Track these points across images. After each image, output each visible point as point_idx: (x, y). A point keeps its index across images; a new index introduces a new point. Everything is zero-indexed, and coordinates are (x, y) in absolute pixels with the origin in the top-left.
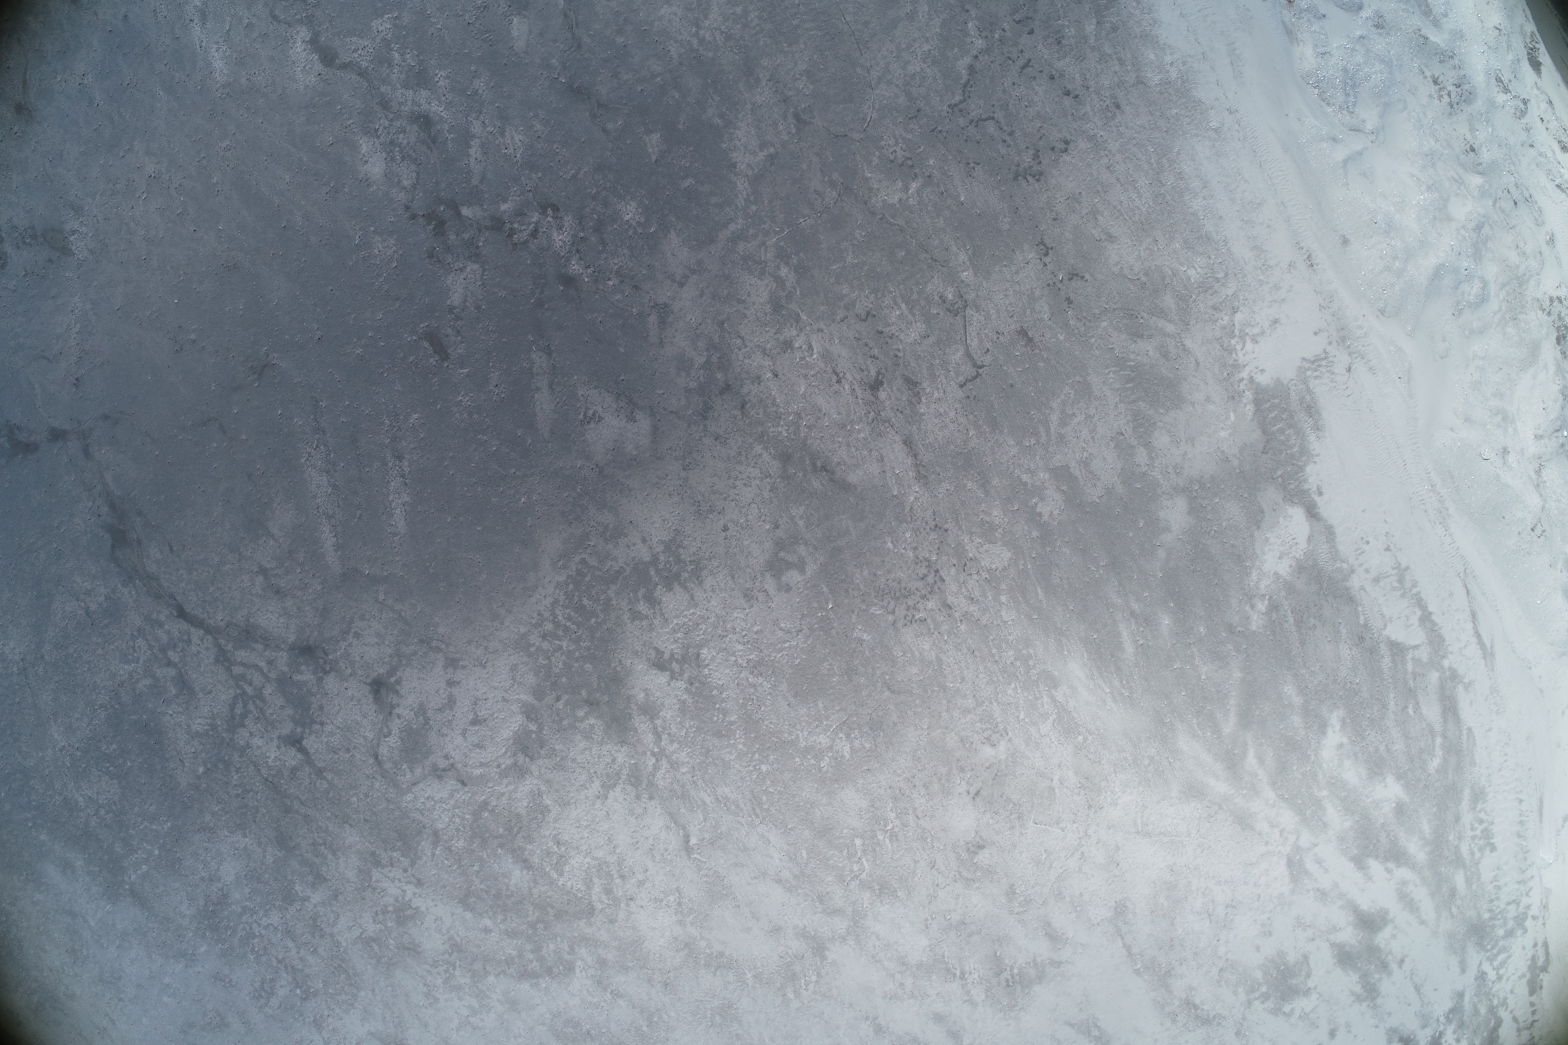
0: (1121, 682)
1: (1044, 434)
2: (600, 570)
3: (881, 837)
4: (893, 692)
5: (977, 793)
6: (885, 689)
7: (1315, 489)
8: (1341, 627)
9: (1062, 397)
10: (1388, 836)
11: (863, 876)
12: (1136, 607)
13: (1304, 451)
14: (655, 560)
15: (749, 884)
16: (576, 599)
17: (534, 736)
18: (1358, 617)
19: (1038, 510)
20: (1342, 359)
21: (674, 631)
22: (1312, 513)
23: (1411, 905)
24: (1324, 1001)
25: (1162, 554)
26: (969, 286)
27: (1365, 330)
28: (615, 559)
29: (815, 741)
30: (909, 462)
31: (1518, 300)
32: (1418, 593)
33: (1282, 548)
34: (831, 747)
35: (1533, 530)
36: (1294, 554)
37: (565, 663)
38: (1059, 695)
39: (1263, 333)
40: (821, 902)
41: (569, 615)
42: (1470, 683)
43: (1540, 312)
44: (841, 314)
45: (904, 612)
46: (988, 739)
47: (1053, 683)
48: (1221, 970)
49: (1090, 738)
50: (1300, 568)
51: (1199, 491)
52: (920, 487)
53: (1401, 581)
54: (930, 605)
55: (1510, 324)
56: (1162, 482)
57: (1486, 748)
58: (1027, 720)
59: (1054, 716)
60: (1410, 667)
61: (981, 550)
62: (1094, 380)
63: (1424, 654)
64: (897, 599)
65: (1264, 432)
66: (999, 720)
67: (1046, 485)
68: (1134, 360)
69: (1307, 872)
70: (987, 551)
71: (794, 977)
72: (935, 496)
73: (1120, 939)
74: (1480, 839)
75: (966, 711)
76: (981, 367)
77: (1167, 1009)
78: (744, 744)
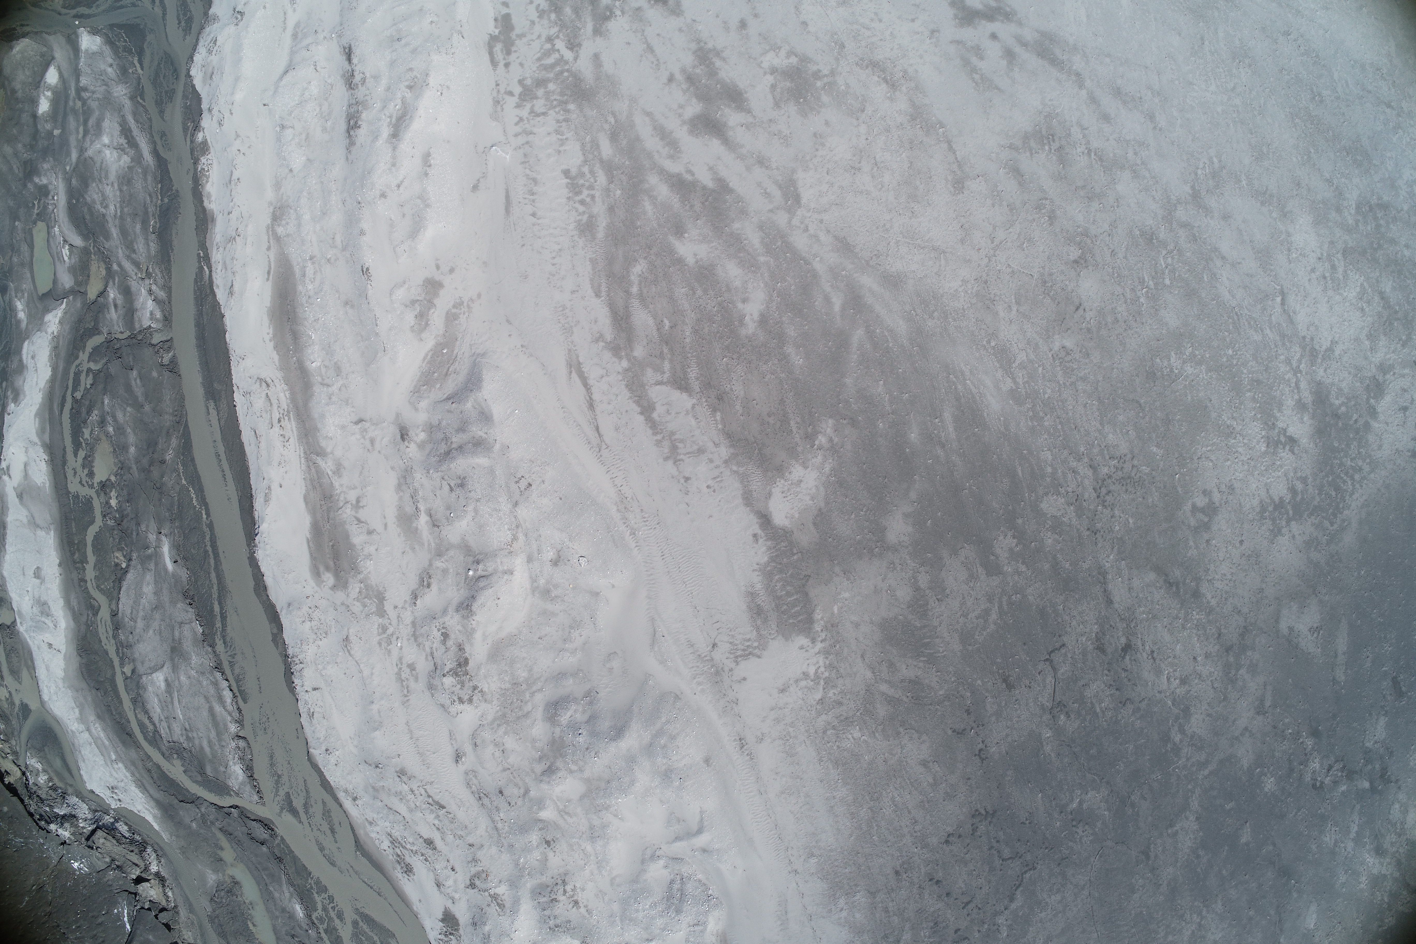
0: (956, 388)
1: (1004, 603)
2: (1323, 517)
3: (1151, 283)
4: (1137, 402)
5: (1077, 309)
6: (1143, 405)
7: (761, 541)
8: (741, 412)
9: (985, 633)
10: (692, 206)
11: (1164, 252)
12: (940, 452)
13: (768, 575)
14: (1289, 521)
15: (1243, 259)
16: (1339, 496)
17: (1372, 395)
18: (722, 419)
19: (1015, 541)
20: (720, 655)
21: (1281, 466)
22: (765, 519)
23: (663, 133)
24: (755, 59)
25: (913, 495)
26: (1047, 726)
27: (695, 681)
28: (1313, 524)
29: (1195, 369)
30: (1110, 586)
31: (509, 701)
32: (655, 434)
33: (798, 489)
34: (1184, 362)
35: (530, 485)
36: (786, 484)
37: (1350, 448)
38: (1009, 383)
39: (797, 681)
40: (1194, 236)
41: (1344, 484)
42: (597, 341)
43: (485, 689)
44: (1143, 705)
45: (1125, 466)
46: (1068, 354)
47: (1013, 394)
48: (863, 111)
49: (985, 343)
50: (780, 470)
51: (874, 547)
52: (1105, 566)
53: (674, 448)
54: (1105, 470)
55: (521, 679)
56: (907, 557)
57: (577, 275)
58: (1037, 365)
59: (1014, 366)
60: (667, 366)
61: (1063, 511)
62: (956, 646)
63: (650, 375)
64: (1129, 477)
65: (807, 594)
66: (1059, 368)
67: (1007, 561)
68: (920, 661)
69: (780, 187)
70: (1059, 510)
71: (1214, 175)
72: (1094, 558)
73: (959, 159)
74: (583, 185)
75: (1084, 379)
76: (1047, 660)
77: (913, 85)
78: (1242, 373)
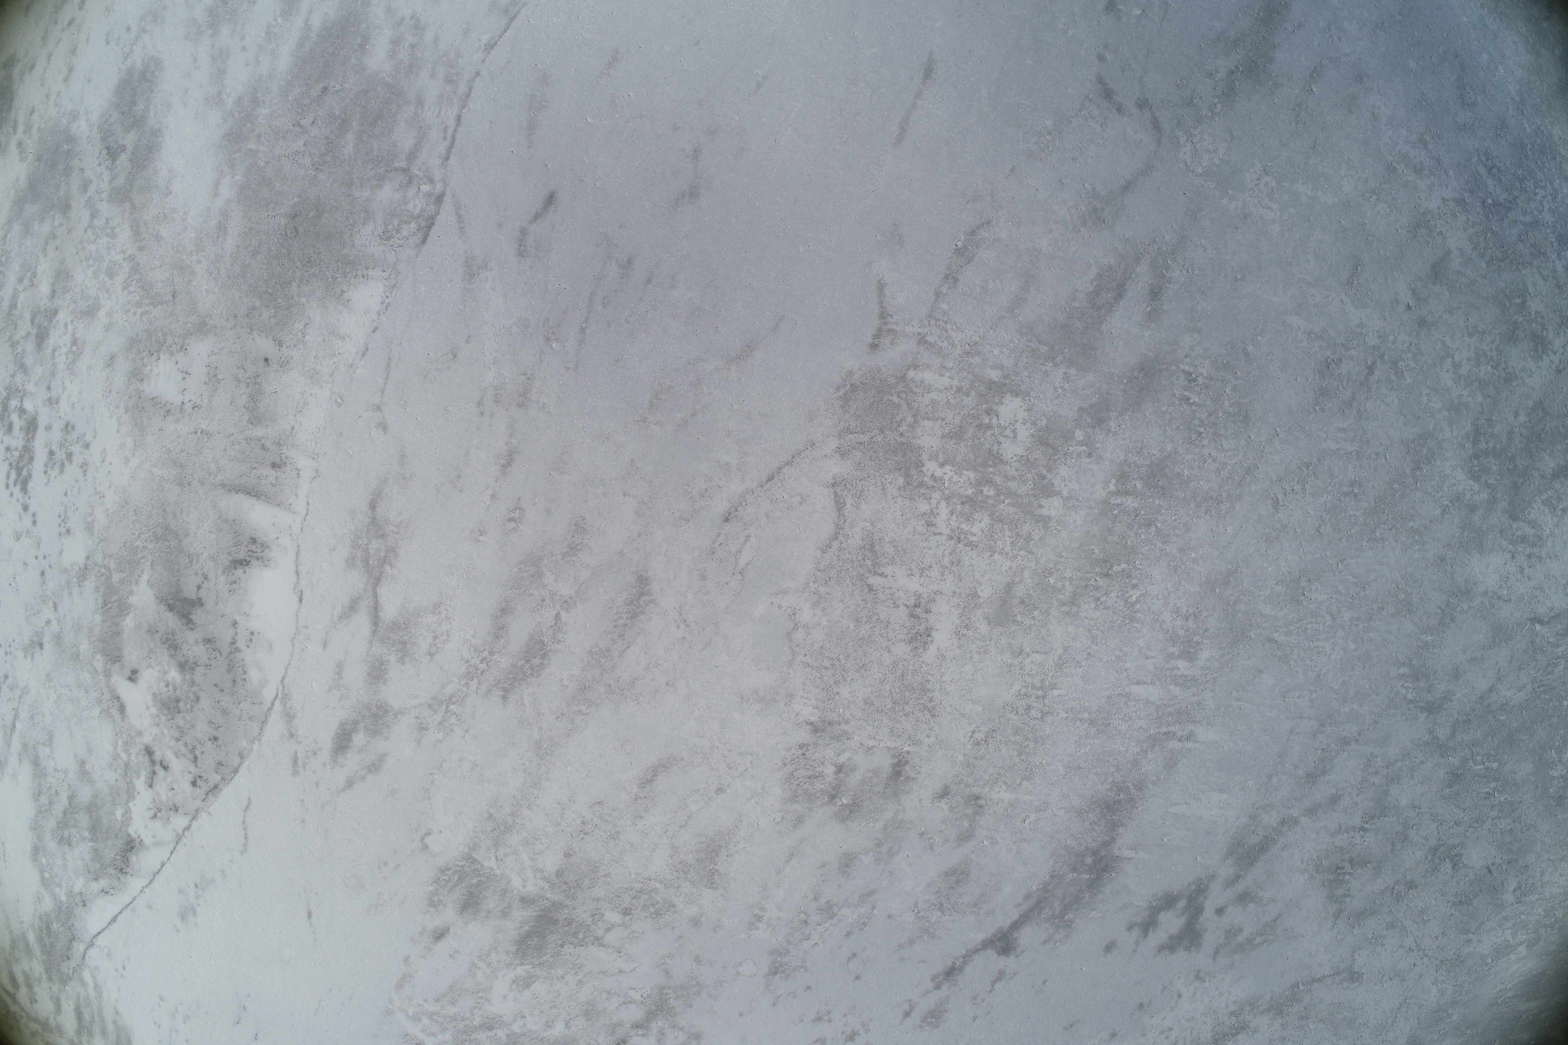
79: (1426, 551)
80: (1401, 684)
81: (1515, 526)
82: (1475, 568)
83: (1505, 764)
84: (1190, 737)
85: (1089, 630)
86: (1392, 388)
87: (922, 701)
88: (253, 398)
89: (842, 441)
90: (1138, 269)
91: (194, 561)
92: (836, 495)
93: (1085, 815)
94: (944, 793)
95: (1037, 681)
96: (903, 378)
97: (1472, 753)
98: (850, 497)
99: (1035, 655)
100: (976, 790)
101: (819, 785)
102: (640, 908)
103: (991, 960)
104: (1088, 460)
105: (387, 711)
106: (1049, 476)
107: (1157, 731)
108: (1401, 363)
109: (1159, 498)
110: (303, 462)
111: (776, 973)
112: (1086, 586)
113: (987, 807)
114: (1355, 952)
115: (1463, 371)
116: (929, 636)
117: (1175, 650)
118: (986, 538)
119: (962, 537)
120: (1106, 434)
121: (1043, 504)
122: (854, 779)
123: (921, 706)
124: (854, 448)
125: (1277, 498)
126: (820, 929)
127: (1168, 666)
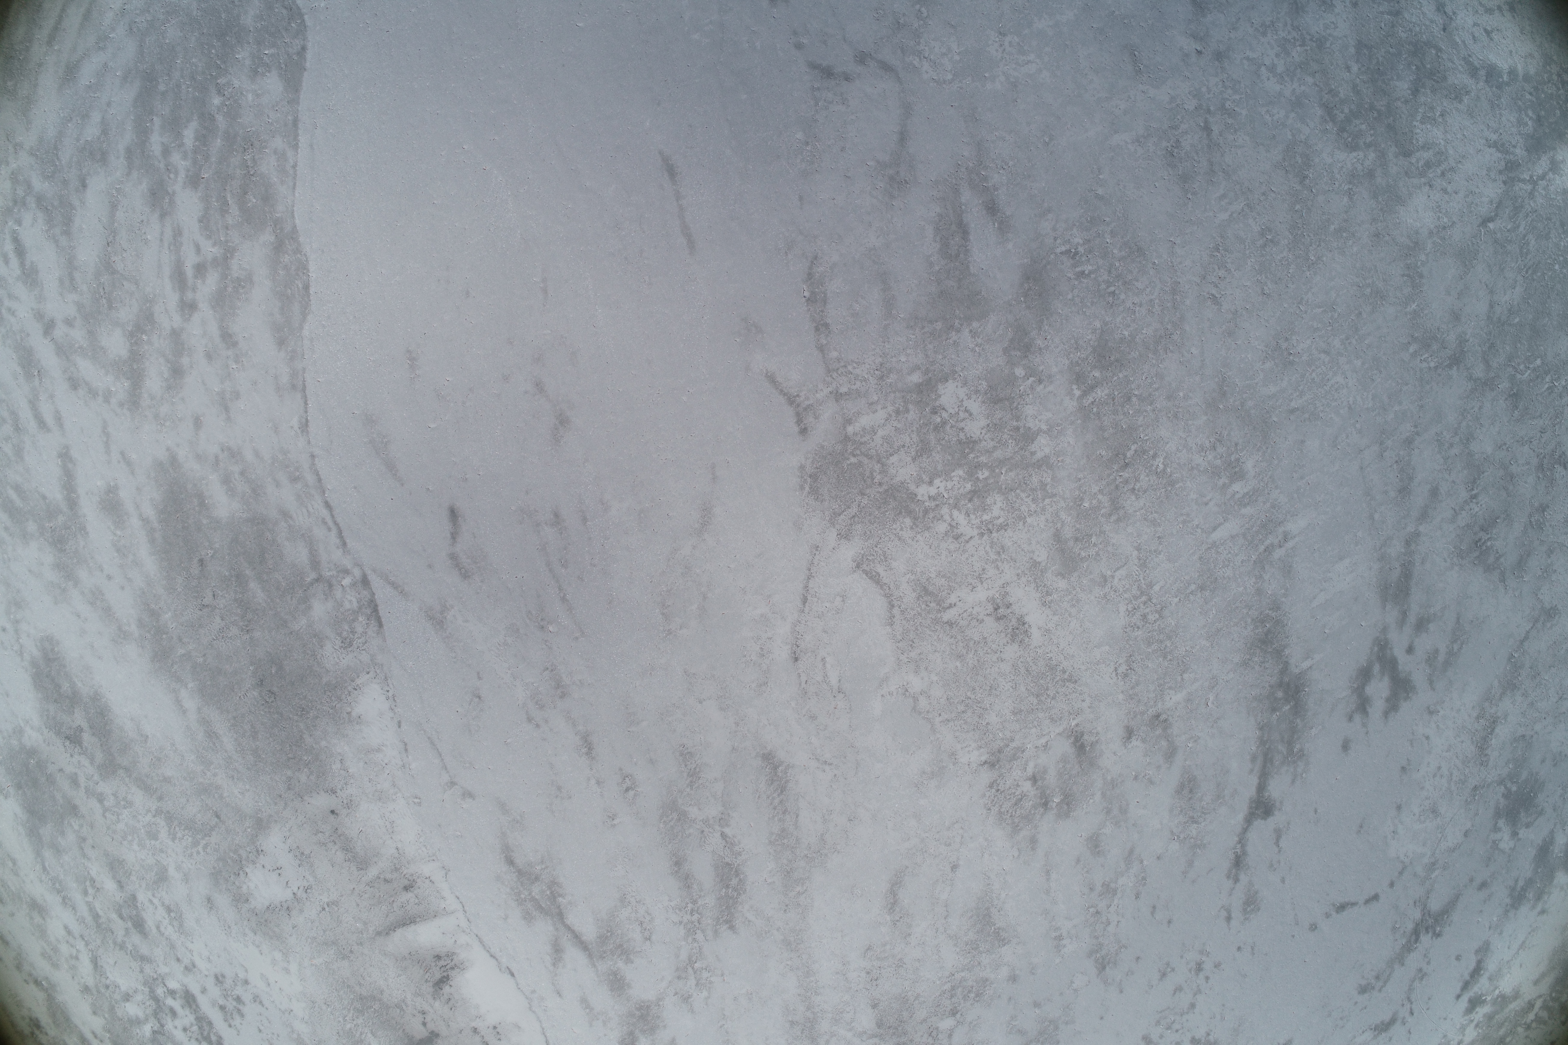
79: (1360, 239)
80: (1419, 360)
81: (1414, 160)
82: (1408, 221)
83: (1545, 354)
84: (1286, 538)
85: (1145, 519)
86: (1236, 131)
87: (1058, 678)
88: (346, 849)
89: (838, 527)
90: (963, 200)
91: (404, 1007)
92: (866, 572)
93: (1250, 662)
94: (1129, 733)
95: (1135, 592)
96: (847, 438)
97: (1514, 367)
98: (879, 566)
99: (1117, 573)
100: (1151, 712)
101: (1028, 804)
102: (962, 1001)
103: (1263, 828)
104: (1042, 386)
105: (648, 1007)
106: (1020, 424)
107: (1257, 553)
108: (1228, 104)
109: (1120, 372)
110: (426, 869)
111: (1104, 968)
112: (1117, 487)
113: (1170, 718)
114: (1537, 595)
115: (1280, 69)
116: (1024, 624)
117: (1224, 480)
118: (1009, 512)
119: (990, 526)
120: (1040, 354)
121: (1033, 450)
122: (1051, 779)
123: (1060, 682)
124: (851, 525)
125: (1213, 295)
126: (1112, 909)
127: (1228, 497)
